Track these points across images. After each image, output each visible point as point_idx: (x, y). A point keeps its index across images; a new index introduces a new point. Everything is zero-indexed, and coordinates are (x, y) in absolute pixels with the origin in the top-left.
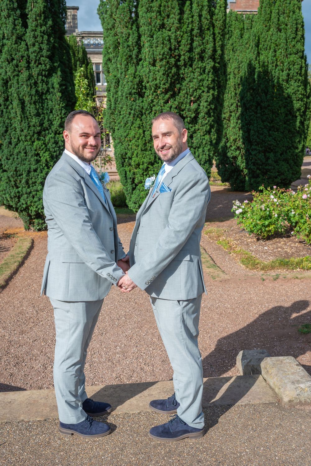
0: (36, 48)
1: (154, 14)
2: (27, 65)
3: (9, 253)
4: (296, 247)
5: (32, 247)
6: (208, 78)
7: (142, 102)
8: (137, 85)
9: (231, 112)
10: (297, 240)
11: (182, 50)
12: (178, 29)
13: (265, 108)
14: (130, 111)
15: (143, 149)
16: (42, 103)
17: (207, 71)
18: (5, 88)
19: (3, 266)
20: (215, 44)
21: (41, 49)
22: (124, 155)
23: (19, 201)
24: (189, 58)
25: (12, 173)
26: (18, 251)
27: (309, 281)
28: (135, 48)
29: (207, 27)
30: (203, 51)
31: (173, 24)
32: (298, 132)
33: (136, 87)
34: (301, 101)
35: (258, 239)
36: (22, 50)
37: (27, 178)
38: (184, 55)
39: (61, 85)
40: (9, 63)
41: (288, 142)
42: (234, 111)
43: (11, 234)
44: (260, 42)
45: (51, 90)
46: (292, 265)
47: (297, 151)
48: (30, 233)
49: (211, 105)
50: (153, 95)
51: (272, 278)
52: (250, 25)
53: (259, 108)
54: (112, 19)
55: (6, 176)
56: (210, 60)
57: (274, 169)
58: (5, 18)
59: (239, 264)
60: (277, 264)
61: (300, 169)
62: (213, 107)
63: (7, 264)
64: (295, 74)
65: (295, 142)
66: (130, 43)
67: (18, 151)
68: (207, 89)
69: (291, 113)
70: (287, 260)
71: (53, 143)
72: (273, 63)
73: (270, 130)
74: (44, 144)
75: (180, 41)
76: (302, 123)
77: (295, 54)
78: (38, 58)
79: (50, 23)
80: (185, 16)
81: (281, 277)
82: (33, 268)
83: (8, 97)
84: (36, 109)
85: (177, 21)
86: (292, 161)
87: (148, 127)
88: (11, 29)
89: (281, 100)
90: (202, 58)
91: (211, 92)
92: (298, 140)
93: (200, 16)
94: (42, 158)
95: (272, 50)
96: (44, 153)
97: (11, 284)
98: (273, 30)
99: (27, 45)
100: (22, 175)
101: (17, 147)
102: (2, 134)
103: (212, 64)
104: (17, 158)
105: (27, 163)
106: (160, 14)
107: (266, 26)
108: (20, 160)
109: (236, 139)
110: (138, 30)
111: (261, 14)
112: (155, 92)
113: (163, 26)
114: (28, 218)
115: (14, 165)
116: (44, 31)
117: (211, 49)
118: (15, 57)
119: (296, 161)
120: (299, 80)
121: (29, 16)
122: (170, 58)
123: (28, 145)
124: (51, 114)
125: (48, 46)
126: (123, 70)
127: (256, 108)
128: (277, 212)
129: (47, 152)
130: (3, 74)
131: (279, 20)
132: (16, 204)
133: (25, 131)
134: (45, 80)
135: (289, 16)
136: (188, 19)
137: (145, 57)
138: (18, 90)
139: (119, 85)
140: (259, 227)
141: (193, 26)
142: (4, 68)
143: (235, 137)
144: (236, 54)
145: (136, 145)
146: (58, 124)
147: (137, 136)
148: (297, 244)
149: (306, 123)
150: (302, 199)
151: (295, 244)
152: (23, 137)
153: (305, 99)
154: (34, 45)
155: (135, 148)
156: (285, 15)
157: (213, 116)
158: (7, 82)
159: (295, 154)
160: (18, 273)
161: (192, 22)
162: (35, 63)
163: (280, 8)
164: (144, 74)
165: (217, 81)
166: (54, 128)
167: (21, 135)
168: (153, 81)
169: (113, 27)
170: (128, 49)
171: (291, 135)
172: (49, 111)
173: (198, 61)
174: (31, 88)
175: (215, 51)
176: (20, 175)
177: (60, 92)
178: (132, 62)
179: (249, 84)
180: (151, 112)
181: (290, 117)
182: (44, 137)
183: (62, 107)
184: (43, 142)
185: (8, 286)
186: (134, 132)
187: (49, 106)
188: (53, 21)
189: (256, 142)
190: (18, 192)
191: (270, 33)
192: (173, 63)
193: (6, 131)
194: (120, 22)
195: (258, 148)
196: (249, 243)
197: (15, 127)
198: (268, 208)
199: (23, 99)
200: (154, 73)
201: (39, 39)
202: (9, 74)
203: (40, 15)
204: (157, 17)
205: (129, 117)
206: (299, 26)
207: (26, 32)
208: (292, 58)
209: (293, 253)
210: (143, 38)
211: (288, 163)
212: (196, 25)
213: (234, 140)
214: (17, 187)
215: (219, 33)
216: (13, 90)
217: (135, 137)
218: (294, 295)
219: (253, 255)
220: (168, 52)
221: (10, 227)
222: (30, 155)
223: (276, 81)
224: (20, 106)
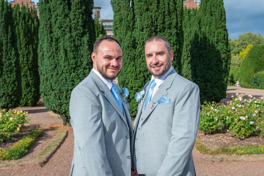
0: (75, 21)
1: (143, 3)
2: (69, 30)
3: (52, 140)
4: (231, 140)
5: (66, 136)
6: (174, 38)
7: (135, 51)
8: (132, 42)
9: (184, 60)
10: (230, 135)
11: (158, 23)
12: (156, 11)
13: (205, 57)
14: (128, 56)
15: (135, 78)
16: (77, 52)
17: (173, 35)
18: (56, 43)
19: (47, 148)
20: (177, 20)
21: (78, 22)
22: (124, 81)
23: (61, 108)
24: (163, 27)
25: (57, 91)
26: (57, 139)
27: (243, 163)
28: (132, 22)
29: (173, 10)
30: (171, 24)
31: (154, 8)
32: (224, 71)
33: (131, 43)
34: (225, 54)
35: (205, 134)
36: (67, 22)
37: (66, 94)
38: (160, 25)
39: (88, 42)
40: (60, 29)
41: (219, 77)
42: (186, 59)
43: (55, 128)
44: (201, 21)
45: (83, 44)
46: (230, 151)
47: (224, 82)
48: (66, 127)
49: (175, 54)
50: (141, 47)
51: (219, 161)
52: (195, 14)
53: (201, 57)
54: (119, 6)
55: (54, 93)
56: (174, 29)
57: (210, 92)
58: (59, 5)
59: (195, 150)
60: (221, 151)
61: (226, 92)
62: (176, 55)
63: (49, 147)
64: (221, 39)
65: (222, 77)
66: (129, 19)
67: (62, 78)
68: (173, 45)
69: (219, 61)
70: (226, 148)
71: (82, 74)
72: (209, 33)
73: (208, 70)
74: (77, 74)
75: (157, 18)
76: (226, 66)
77: (221, 28)
78: (76, 27)
79: (84, 8)
80: (161, 4)
81: (224, 160)
82: (66, 150)
83: (58, 48)
84: (73, 55)
85: (156, 7)
86: (221, 88)
87: (138, 66)
88: (61, 11)
89: (214, 53)
90: (170, 28)
91: (175, 46)
92: (224, 76)
93: (169, 4)
94: (75, 83)
95: (208, 26)
96: (77, 80)
97: (50, 160)
98: (208, 15)
99: (70, 19)
100: (63, 92)
101: (61, 76)
102: (53, 69)
103: (176, 31)
104: (61, 83)
105: (66, 85)
106: (146, 3)
107: (204, 13)
108: (62, 84)
109: (187, 75)
110: (134, 12)
111: (201, 7)
112: (142, 46)
113: (148, 10)
114: (66, 118)
115: (59, 87)
116: (80, 12)
117: (175, 23)
118: (63, 26)
119: (223, 87)
120: (224, 42)
121: (72, 4)
122: (152, 27)
123: (68, 75)
124: (82, 58)
125: (82, 20)
126: (124, 33)
127: (200, 57)
128: (217, 117)
129: (78, 80)
130: (56, 35)
131: (211, 10)
132: (59, 110)
133: (67, 67)
134: (80, 38)
135: (217, 8)
136: (162, 6)
137: (137, 26)
138: (64, 44)
139: (121, 42)
140: (206, 126)
141: (165, 10)
142: (57, 32)
143: (187, 74)
144: (187, 29)
145: (131, 76)
146: (86, 63)
147: (131, 71)
148: (230, 137)
149: (228, 66)
150: (232, 110)
151: (229, 138)
152: (65, 71)
153: (227, 53)
154: (74, 19)
155: (130, 78)
156: (215, 7)
157: (176, 60)
158: (58, 40)
159: (222, 83)
160: (56, 153)
161: (164, 8)
162: (74, 29)
163: (212, 4)
164: (136, 36)
165: (178, 40)
166: (83, 66)
167: (64, 70)
168: (141, 40)
169: (119, 10)
170: (128, 22)
171: (220, 73)
172: (81, 56)
173: (168, 29)
174: (71, 43)
175: (177, 24)
176: (62, 93)
177: (88, 45)
178: (130, 29)
179: (195, 44)
180: (140, 57)
181: (219, 63)
182: (78, 71)
183: (89, 54)
184: (76, 73)
185: (49, 162)
186: (130, 69)
187: (81, 53)
188: (85, 7)
189: (199, 76)
190: (61, 103)
191: (206, 17)
192: (154, 30)
193: (56, 67)
194: (123, 8)
195: (201, 80)
196: (200, 136)
197: (61, 65)
198: (212, 114)
199: (66, 49)
200: (142, 35)
201: (77, 16)
202: (59, 35)
203: (78, 4)
204: (144, 5)
205: (127, 60)
206: (223, 13)
207: (70, 13)
208: (220, 30)
209: (229, 143)
210: (136, 16)
211: (218, 89)
212: (166, 10)
213: (186, 76)
214: (60, 100)
215: (179, 14)
216: (61, 44)
217: (130, 72)
218: (235, 173)
219: (204, 144)
220: (150, 24)
221: (55, 123)
222: (69, 81)
223: (211, 42)
224: (64, 53)
